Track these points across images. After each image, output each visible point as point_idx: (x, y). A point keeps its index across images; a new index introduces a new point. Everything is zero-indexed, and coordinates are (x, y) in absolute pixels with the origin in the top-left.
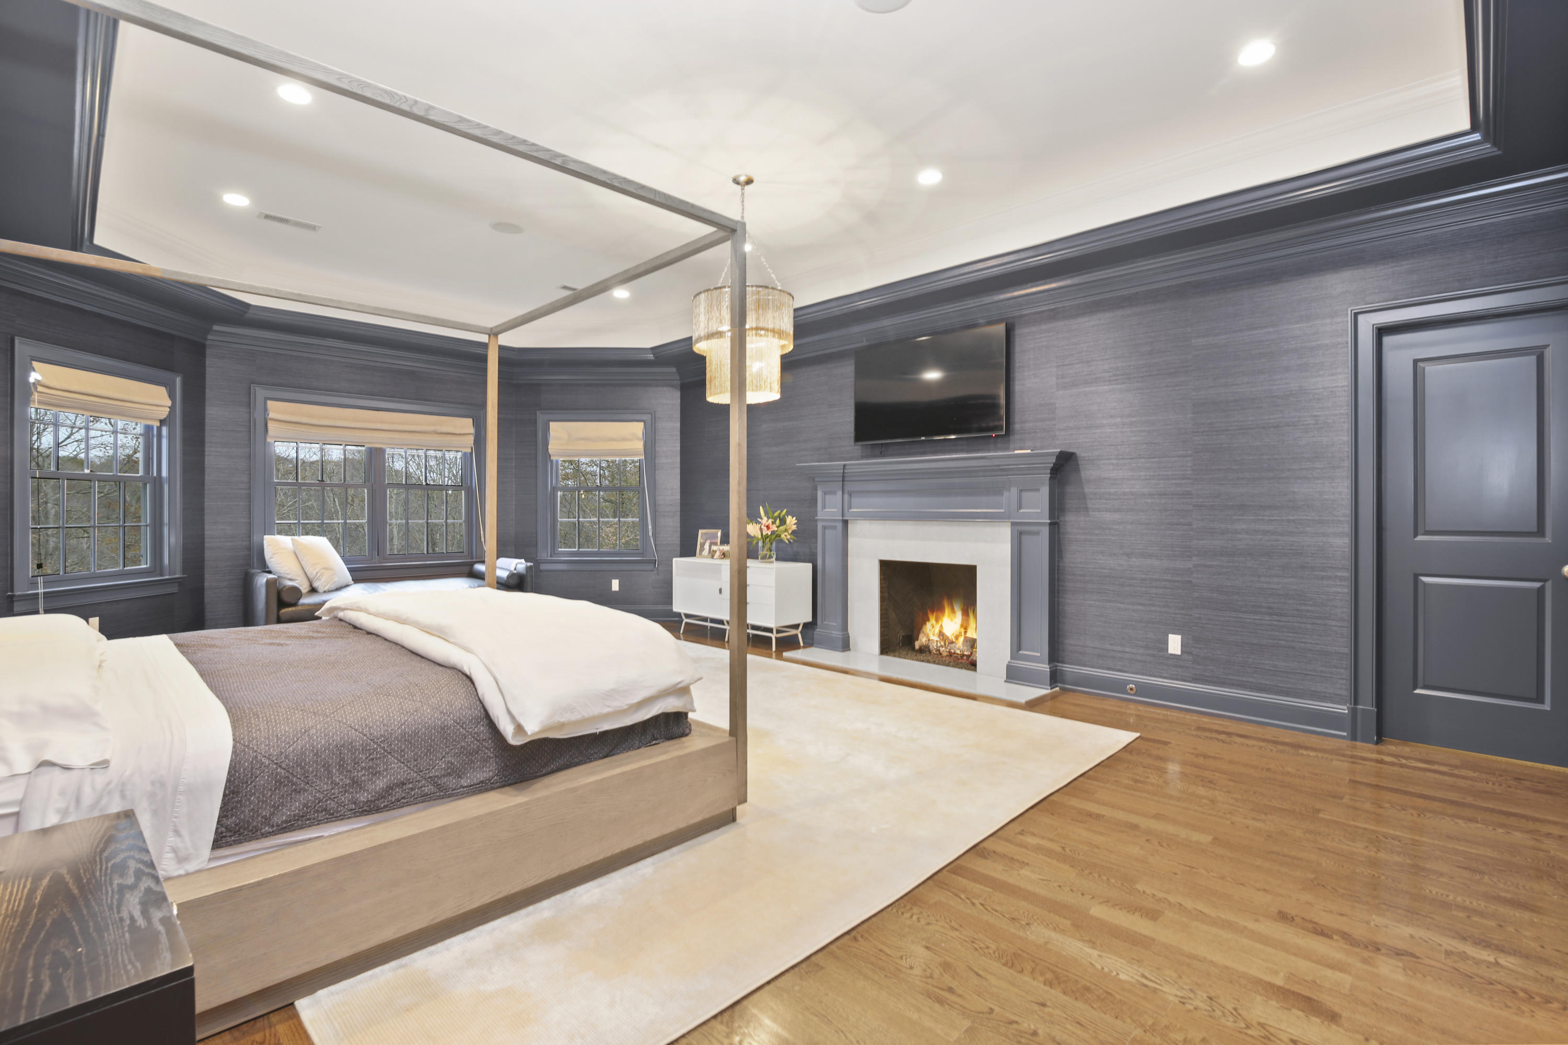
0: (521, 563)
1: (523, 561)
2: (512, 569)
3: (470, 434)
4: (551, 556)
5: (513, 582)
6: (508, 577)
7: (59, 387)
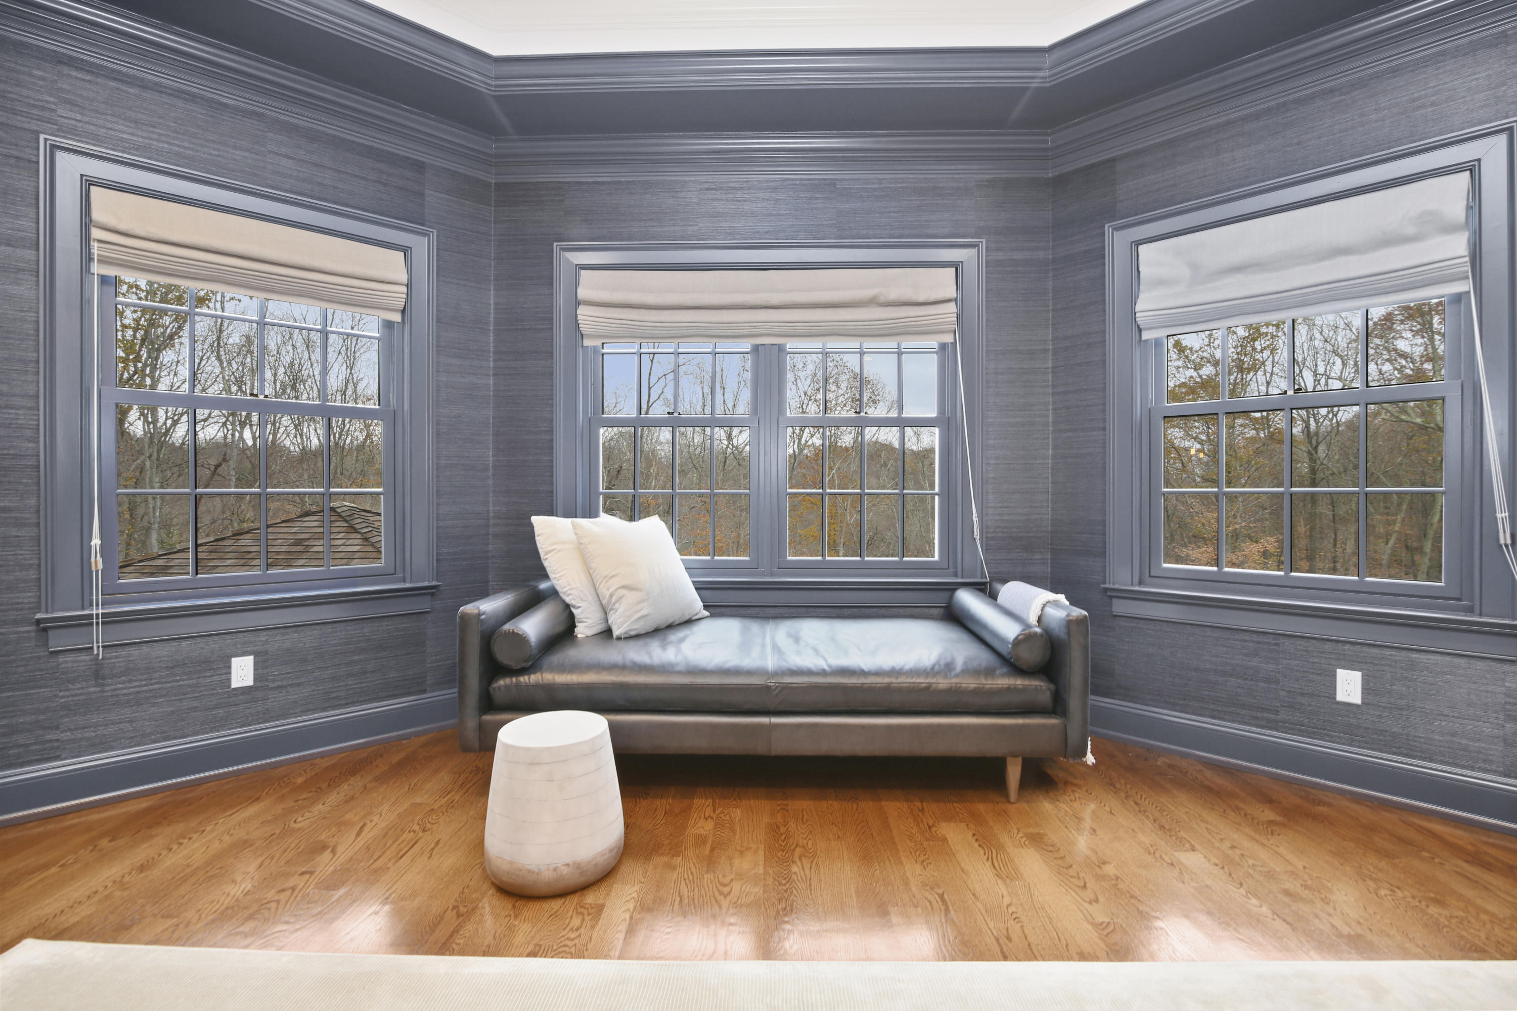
0: (1056, 604)
1: (1061, 598)
2: (1033, 619)
3: (949, 301)
4: (1141, 583)
5: (1031, 656)
6: (1017, 642)
7: (142, 233)
